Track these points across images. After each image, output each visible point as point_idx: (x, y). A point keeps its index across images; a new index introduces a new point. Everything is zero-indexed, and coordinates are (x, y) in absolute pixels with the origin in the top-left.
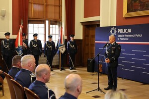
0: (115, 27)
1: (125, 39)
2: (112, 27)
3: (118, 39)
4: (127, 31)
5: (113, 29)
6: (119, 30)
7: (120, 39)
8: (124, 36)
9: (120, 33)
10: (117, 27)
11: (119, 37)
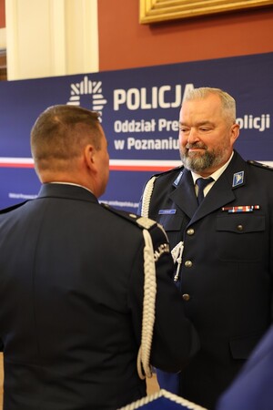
0: (93, 77)
1: (159, 145)
2: (78, 78)
3: (119, 145)
4: (170, 97)
5: (86, 87)
6: (121, 97)
7: (131, 142)
8: (149, 127)
9: (125, 114)
10: (110, 79)
11: (124, 136)
